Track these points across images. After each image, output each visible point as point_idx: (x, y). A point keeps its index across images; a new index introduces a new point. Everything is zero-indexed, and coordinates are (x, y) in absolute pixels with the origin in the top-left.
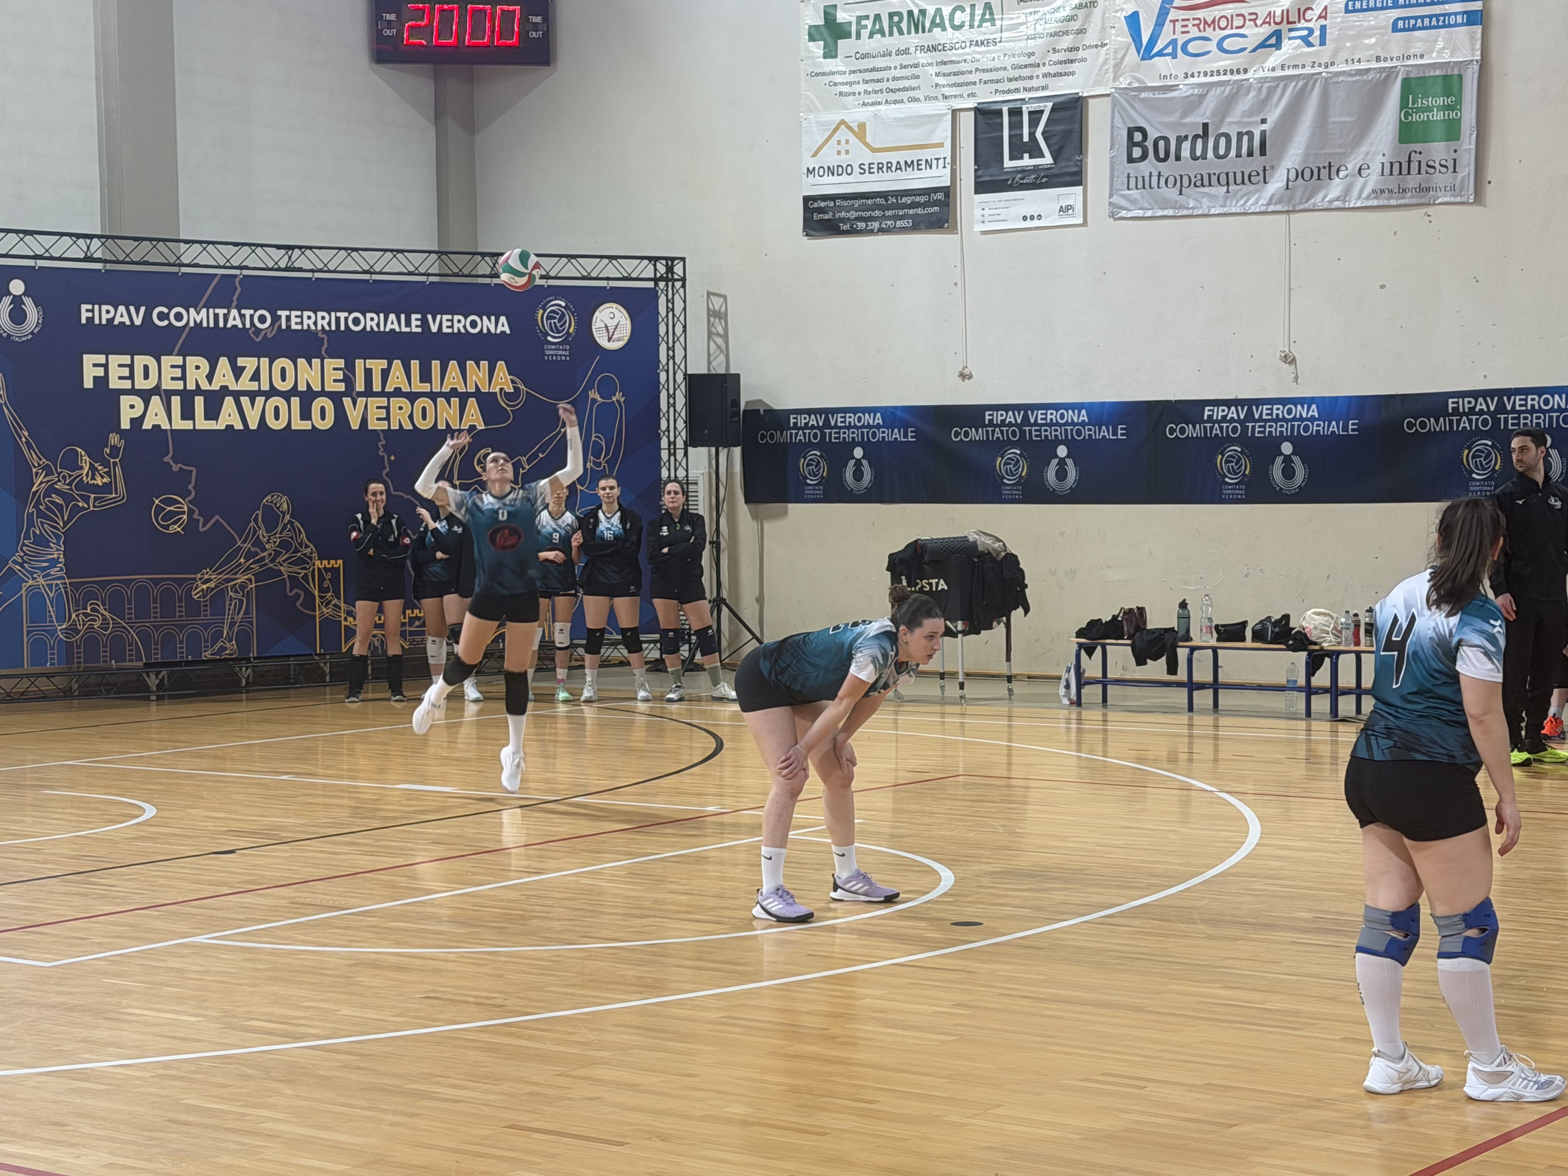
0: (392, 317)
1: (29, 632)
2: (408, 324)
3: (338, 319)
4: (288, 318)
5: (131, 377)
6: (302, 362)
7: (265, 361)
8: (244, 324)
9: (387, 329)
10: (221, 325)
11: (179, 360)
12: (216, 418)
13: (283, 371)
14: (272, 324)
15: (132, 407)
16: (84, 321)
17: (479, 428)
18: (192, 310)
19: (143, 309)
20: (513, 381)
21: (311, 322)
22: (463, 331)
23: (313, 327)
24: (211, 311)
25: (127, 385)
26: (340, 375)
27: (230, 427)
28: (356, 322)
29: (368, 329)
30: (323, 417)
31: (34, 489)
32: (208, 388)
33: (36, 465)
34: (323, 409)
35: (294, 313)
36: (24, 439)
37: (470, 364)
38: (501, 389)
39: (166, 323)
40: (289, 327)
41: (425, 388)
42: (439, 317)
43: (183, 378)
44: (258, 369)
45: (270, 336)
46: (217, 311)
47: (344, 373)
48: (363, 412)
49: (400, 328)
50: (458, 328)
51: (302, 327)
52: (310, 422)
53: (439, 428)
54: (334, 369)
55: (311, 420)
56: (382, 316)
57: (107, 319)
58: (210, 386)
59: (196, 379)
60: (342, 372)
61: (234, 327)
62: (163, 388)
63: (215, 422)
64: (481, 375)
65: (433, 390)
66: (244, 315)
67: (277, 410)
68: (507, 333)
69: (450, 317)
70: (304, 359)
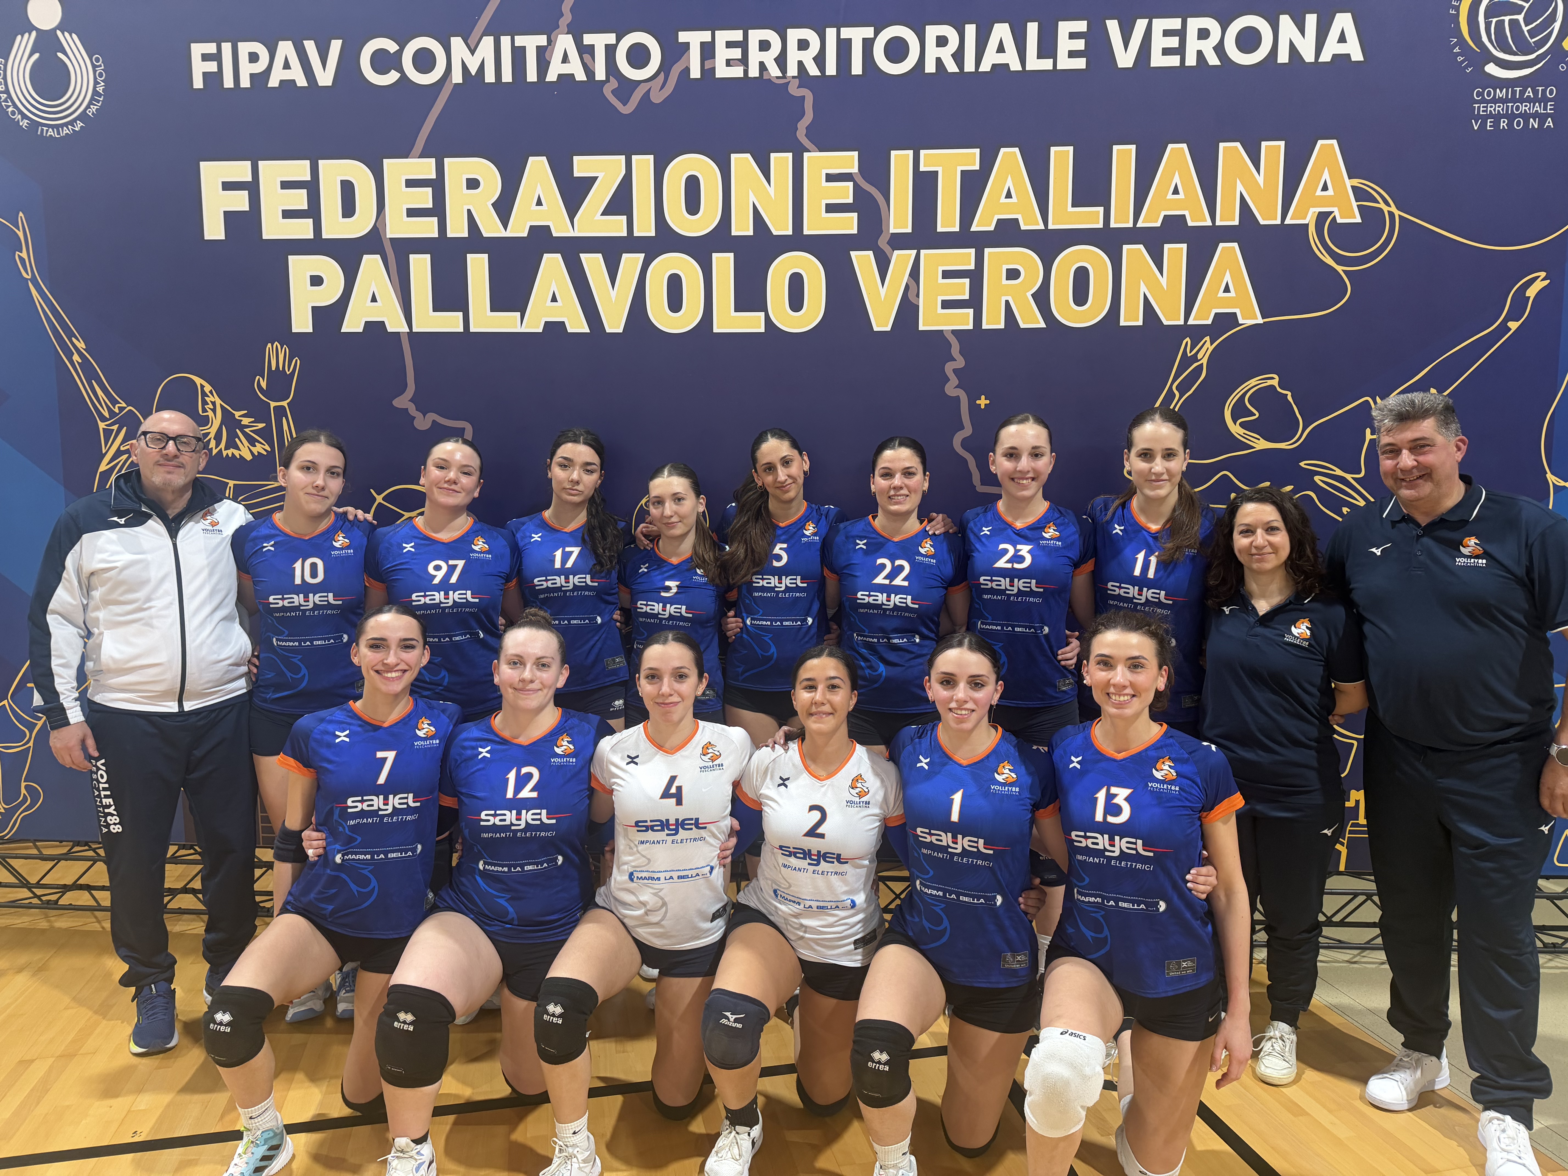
0: (1001, 31)
2: (1047, 48)
3: (844, 46)
4: (708, 50)
5: (313, 211)
6: (742, 162)
7: (644, 164)
8: (589, 72)
9: (985, 67)
10: (532, 76)
11: (426, 168)
12: (521, 306)
13: (692, 186)
14: (665, 67)
15: (316, 281)
16: (198, 83)
17: (1245, 321)
18: (457, 42)
19: (336, 46)
20: (1360, 194)
21: (769, 58)
22: (1213, 60)
23: (774, 71)
24: (505, 41)
25: (303, 229)
26: (845, 193)
27: (555, 328)
28: (897, 48)
29: (930, 67)
30: (796, 302)
31: (103, 467)
32: (503, 233)
33: (106, 414)
34: (796, 283)
35: (723, 36)
36: (76, 358)
37: (1230, 153)
38: (1322, 217)
39: (393, 77)
40: (708, 72)
41: (1091, 218)
42: (1141, 25)
43: (438, 210)
44: (627, 182)
45: (657, 98)
46: (520, 41)
47: (856, 187)
48: (907, 287)
49: (1023, 60)
50: (1200, 53)
51: (746, 72)
52: (762, 314)
53: (1123, 323)
54: (830, 178)
55: (763, 307)
56: (971, 30)
57: (252, 76)
58: (506, 229)
59: (469, 211)
60: (851, 184)
61: (566, 79)
62: (389, 236)
63: (518, 315)
64: (1260, 179)
65: (1113, 225)
66: (591, 49)
67: (675, 284)
68: (1353, 59)
69: (1175, 23)
70: (748, 156)
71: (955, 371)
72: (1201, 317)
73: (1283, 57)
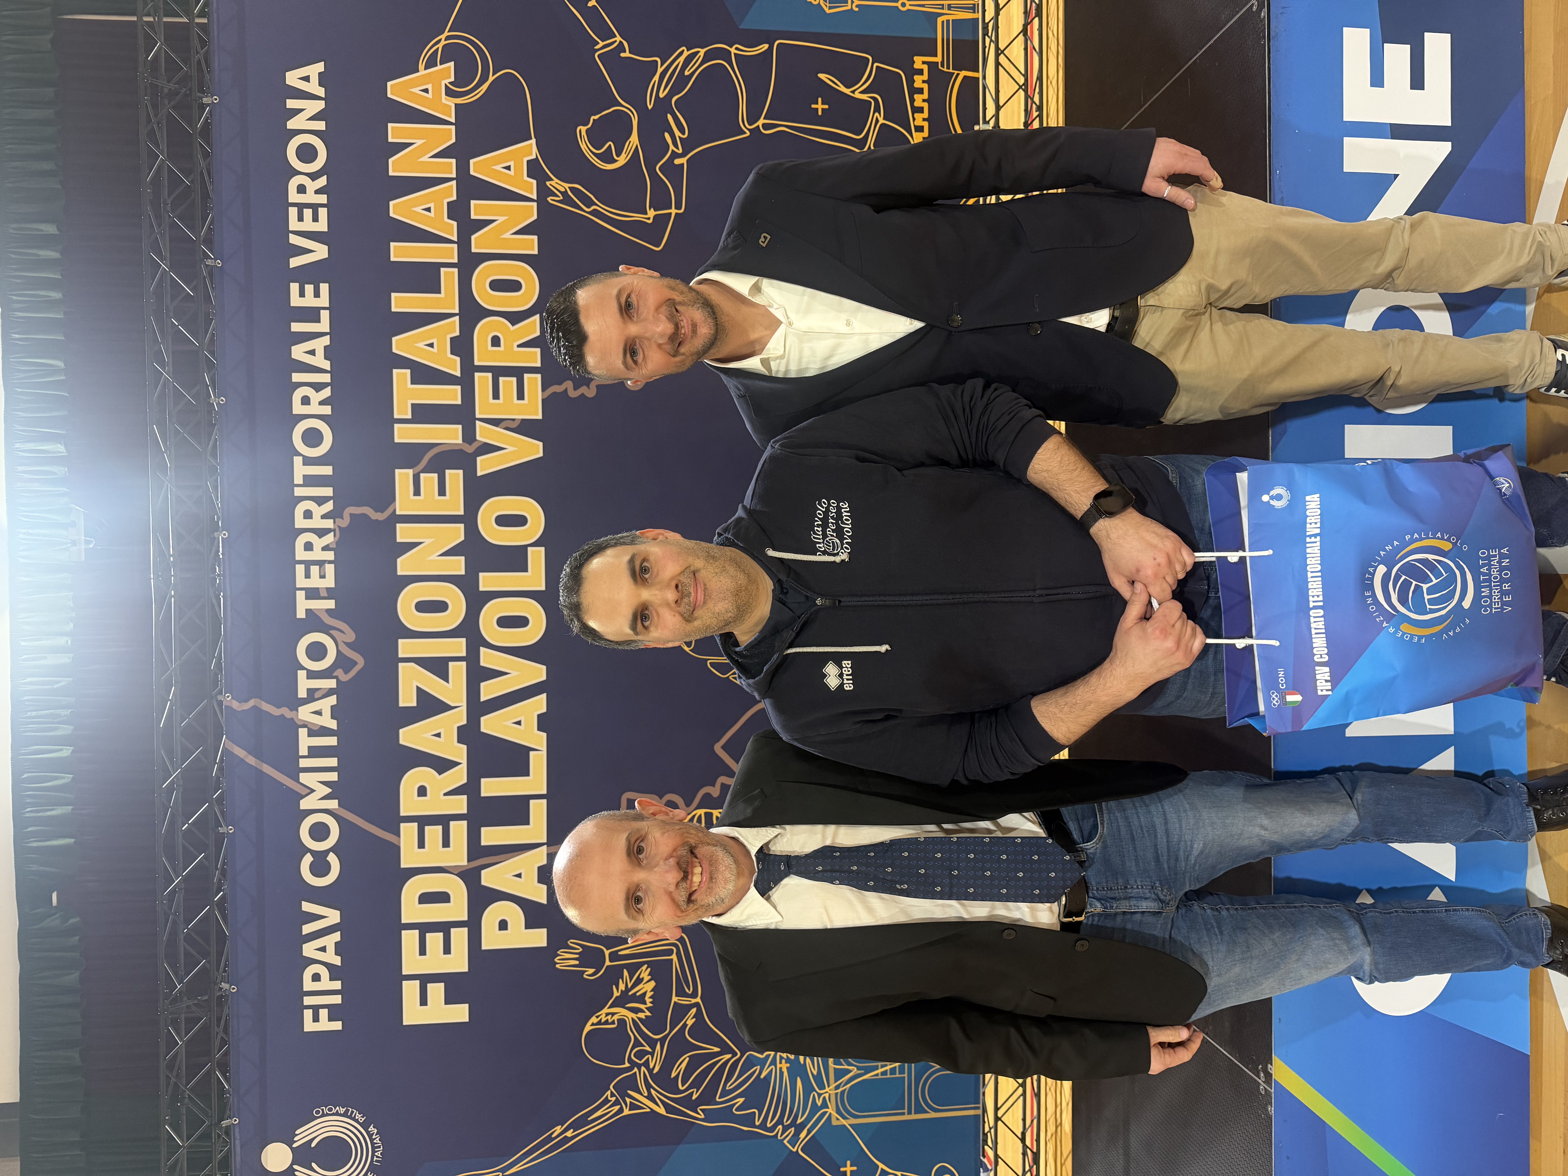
0: (298, 352)
1: (919, 1110)
2: (312, 314)
3: (310, 481)
4: (312, 594)
5: (445, 928)
6: (405, 566)
8: (329, 693)
9: (326, 365)
10: (332, 741)
11: (409, 831)
12: (525, 751)
13: (424, 607)
14: (326, 629)
15: (503, 925)
16: (337, 1026)
17: (534, 153)
18: (305, 804)
19: (307, 907)
20: (431, 63)
21: (319, 543)
22: (322, 181)
23: (329, 539)
24: (304, 763)
25: (460, 936)
26: (429, 480)
27: (543, 722)
28: (312, 438)
29: (327, 410)
30: (519, 521)
31: (662, 1111)
32: (463, 768)
33: (617, 1108)
34: (504, 521)
35: (301, 581)
36: (569, 1134)
37: (397, 167)
38: (449, 93)
39: (332, 858)
40: (330, 594)
41: (449, 278)
42: (294, 240)
43: (444, 821)
44: (420, 662)
45: (351, 636)
46: (303, 751)
47: (424, 471)
48: (507, 429)
49: (321, 334)
50: (317, 192)
51: (330, 562)
52: (530, 549)
53: (536, 252)
54: (417, 492)
55: (525, 547)
56: (297, 377)
57: (332, 979)
58: (459, 764)
59: (445, 794)
60: (422, 475)
61: (335, 712)
62: (465, 863)
63: (532, 753)
64: (419, 142)
65: (455, 260)
66: (311, 692)
67: (506, 622)
68: (323, 70)
69: (293, 212)
70: (399, 560)
71: (575, 389)
72: (530, 188)
73: (321, 125)
